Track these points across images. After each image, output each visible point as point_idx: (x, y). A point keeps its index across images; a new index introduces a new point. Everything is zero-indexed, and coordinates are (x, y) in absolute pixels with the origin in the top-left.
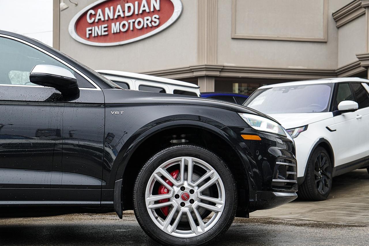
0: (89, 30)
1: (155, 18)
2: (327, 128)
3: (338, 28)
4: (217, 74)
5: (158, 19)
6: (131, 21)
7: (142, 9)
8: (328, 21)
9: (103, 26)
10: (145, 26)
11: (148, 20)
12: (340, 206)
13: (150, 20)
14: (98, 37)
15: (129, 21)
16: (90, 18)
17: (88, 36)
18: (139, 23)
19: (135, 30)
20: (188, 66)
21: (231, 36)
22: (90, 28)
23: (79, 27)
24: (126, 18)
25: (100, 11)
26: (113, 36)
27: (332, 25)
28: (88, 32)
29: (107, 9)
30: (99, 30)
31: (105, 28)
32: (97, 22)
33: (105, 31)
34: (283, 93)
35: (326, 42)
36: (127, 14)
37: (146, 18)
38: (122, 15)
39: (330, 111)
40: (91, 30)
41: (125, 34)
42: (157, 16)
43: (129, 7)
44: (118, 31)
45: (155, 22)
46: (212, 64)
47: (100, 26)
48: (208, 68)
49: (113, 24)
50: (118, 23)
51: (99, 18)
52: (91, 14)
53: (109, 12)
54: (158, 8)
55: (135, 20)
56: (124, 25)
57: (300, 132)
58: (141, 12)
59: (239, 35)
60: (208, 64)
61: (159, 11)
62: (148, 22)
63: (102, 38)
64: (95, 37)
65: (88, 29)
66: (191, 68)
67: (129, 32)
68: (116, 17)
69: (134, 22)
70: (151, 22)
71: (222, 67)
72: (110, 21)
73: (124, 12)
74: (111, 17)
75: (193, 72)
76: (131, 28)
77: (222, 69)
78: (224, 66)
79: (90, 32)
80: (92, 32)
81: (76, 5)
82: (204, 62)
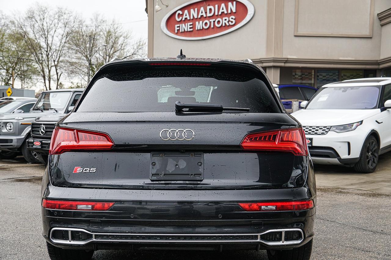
0: (178, 27)
1: (232, 18)
2: (376, 121)
3: (382, 25)
4: (282, 64)
5: (234, 19)
6: (212, 20)
7: (221, 11)
8: (373, 20)
9: (189, 24)
10: (224, 25)
11: (226, 20)
12: (385, 178)
13: (227, 20)
14: (185, 33)
15: (210, 20)
16: (179, 17)
17: (176, 31)
18: (219, 22)
19: (215, 28)
20: (259, 58)
21: (294, 34)
22: (178, 25)
23: (169, 23)
24: (207, 18)
25: (186, 12)
26: (197, 32)
27: (377, 23)
28: (176, 29)
29: (192, 10)
30: (186, 27)
31: (190, 25)
32: (184, 21)
33: (190, 28)
34: (343, 92)
35: (371, 38)
36: (209, 15)
37: (224, 19)
38: (205, 16)
39: (378, 108)
40: (179, 27)
41: (207, 31)
42: (234, 17)
43: (210, 9)
44: (201, 28)
45: (232, 22)
46: (278, 57)
47: (186, 24)
48: (275, 61)
49: (197, 23)
50: (201, 22)
51: (186, 17)
52: (179, 14)
53: (194, 13)
54: (234, 11)
55: (215, 20)
56: (206, 24)
57: (357, 126)
58: (220, 13)
59: (300, 33)
60: (275, 57)
61: (235, 13)
62: (226, 22)
63: (188, 33)
64: (182, 32)
65: (176, 26)
66: (261, 60)
67: (210, 29)
68: (199, 17)
69: (214, 22)
70: (228, 22)
71: (286, 60)
72: (194, 20)
73: (206, 13)
74: (196, 17)
75: (263, 63)
76: (212, 26)
77: (286, 61)
78: (287, 59)
79: (178, 28)
80: (180, 28)
81: (167, 6)
82: (272, 56)
